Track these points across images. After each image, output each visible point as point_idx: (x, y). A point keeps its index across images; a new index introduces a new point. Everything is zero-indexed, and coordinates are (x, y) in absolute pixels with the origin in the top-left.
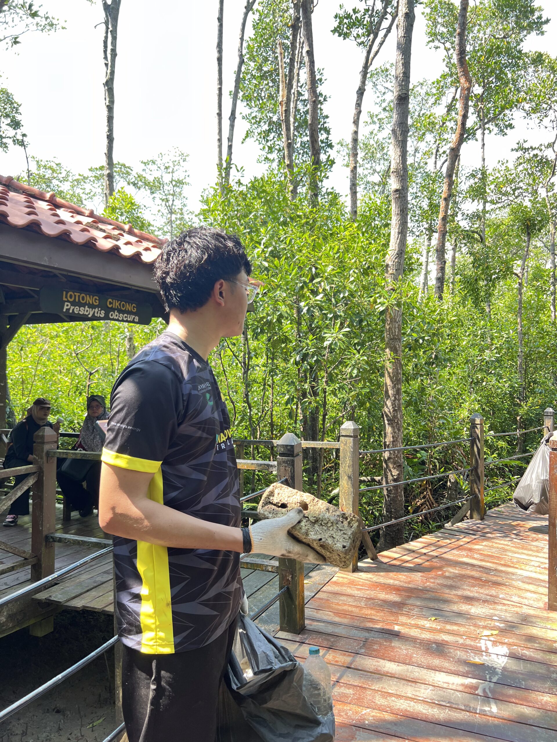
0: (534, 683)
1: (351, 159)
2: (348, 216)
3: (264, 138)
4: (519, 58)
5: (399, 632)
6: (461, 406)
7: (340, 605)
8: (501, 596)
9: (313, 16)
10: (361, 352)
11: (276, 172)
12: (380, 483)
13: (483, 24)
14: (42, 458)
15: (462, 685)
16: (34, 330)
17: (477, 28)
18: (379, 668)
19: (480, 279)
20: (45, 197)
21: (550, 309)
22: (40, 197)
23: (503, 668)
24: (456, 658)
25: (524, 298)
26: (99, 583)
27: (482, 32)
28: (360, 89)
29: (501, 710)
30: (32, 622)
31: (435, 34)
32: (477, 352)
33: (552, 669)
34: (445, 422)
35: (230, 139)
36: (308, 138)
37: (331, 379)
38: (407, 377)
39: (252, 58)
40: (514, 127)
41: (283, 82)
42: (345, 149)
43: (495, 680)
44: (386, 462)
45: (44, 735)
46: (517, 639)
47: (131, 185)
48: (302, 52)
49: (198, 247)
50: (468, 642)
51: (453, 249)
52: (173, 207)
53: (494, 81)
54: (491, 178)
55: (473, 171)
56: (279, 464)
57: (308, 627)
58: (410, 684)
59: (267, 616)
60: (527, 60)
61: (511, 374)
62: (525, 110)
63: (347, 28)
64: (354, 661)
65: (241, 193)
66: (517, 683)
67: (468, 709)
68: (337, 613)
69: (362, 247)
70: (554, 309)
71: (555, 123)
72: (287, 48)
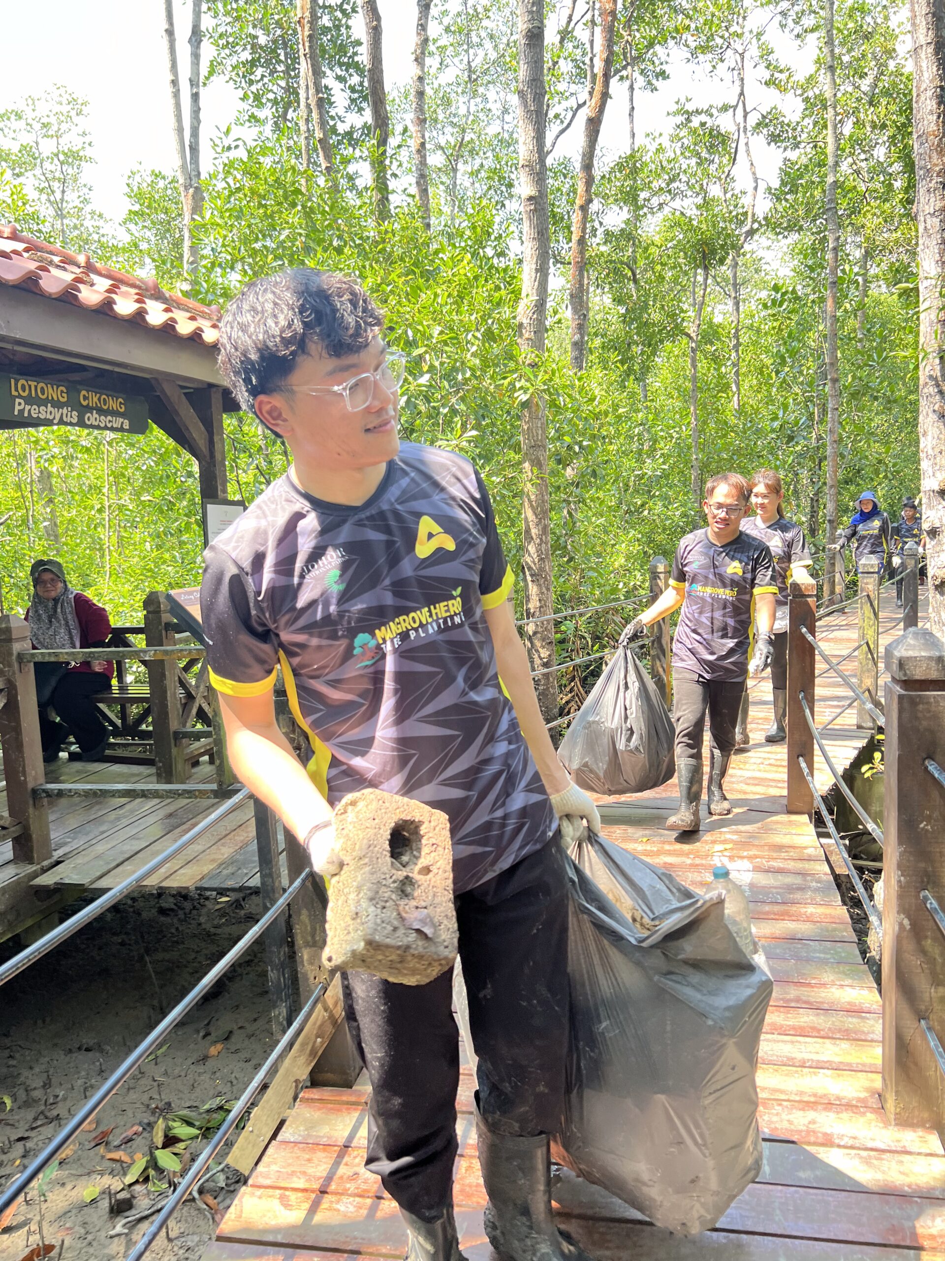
10: (487, 468)
14: (10, 665)
32: (634, 464)
35: (194, 82)
40: (668, 77)
44: (530, 638)
50: (698, 861)
55: (620, 157)
61: (684, 495)
62: (689, 48)
70: (738, 389)
71: (736, 73)
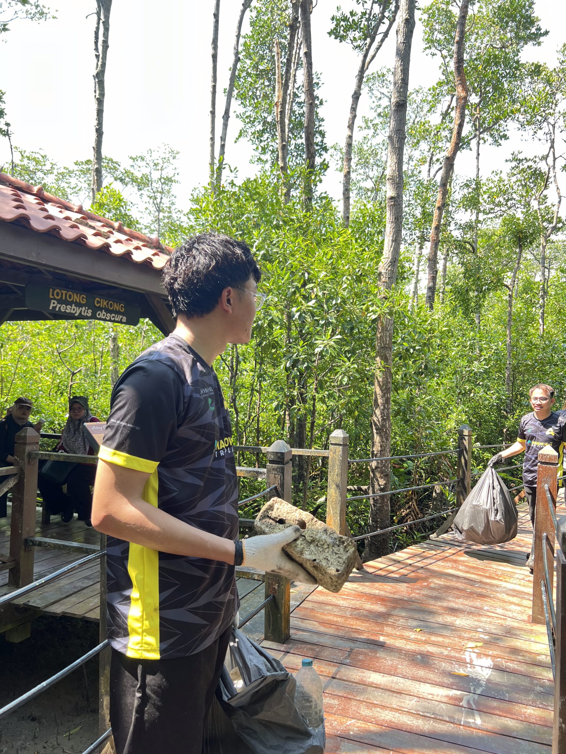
0: (517, 696)
1: (345, 163)
2: (341, 221)
3: (258, 138)
4: (516, 69)
5: (385, 643)
6: (447, 416)
7: (325, 615)
8: (486, 608)
9: (312, 16)
10: (352, 359)
11: (268, 173)
12: (366, 492)
13: (480, 32)
14: (23, 460)
15: (447, 696)
16: (15, 327)
17: (474, 36)
18: (364, 679)
19: (470, 290)
20: (32, 191)
21: (539, 323)
22: (28, 191)
23: (487, 680)
24: (441, 669)
25: (514, 310)
26: (80, 588)
27: (479, 41)
28: (355, 93)
29: (485, 722)
30: (9, 627)
31: (432, 41)
32: (465, 363)
33: (535, 682)
34: (432, 432)
35: (223, 139)
36: (303, 141)
37: (321, 386)
38: (396, 386)
39: (248, 56)
40: (508, 138)
41: (279, 82)
42: (339, 153)
43: (479, 692)
44: (373, 471)
45: (19, 743)
46: (501, 651)
47: (119, 181)
48: (299, 53)
49: (206, 254)
50: (453, 654)
51: (444, 259)
52: (161, 205)
53: (491, 90)
54: (485, 188)
55: (467, 181)
56: (269, 471)
57: (293, 637)
58: (395, 695)
59: (251, 624)
60: (523, 70)
61: (499, 386)
62: (520, 122)
63: (343, 31)
64: (339, 671)
65: (234, 193)
66: (501, 695)
67: (452, 721)
68: (323, 623)
69: (356, 253)
70: (543, 322)
71: (548, 135)
72: (284, 47)
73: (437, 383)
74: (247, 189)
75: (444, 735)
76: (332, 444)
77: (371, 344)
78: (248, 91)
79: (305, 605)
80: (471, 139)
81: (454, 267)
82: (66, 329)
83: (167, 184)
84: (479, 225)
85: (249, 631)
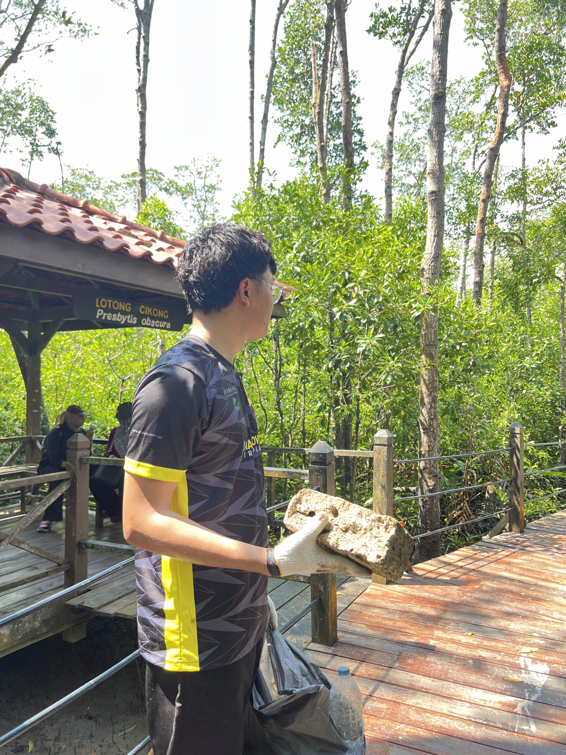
1: (386, 161)
2: (383, 219)
3: (296, 141)
4: (561, 55)
5: (435, 647)
6: (500, 414)
7: (373, 617)
8: (541, 612)
9: (347, 15)
10: (396, 358)
11: (308, 176)
12: (415, 493)
13: (523, 19)
14: (75, 465)
15: (500, 703)
16: (68, 337)
17: (518, 23)
18: (414, 683)
19: (520, 283)
20: (78, 204)
22: (73, 204)
23: (543, 686)
24: (494, 674)
26: (131, 590)
27: (523, 28)
28: (395, 89)
29: (540, 729)
30: (65, 627)
31: (474, 31)
32: (516, 359)
34: (483, 431)
35: (262, 143)
36: (341, 141)
37: (364, 386)
38: (444, 385)
39: (284, 61)
40: (556, 125)
41: (316, 83)
42: (380, 150)
43: (534, 698)
44: (421, 472)
45: (77, 741)
46: (558, 657)
47: (163, 191)
48: (335, 52)
49: (222, 244)
50: (506, 659)
51: (492, 252)
52: (205, 213)
53: (535, 78)
54: (531, 178)
56: (311, 472)
57: (341, 639)
58: (445, 700)
59: (299, 627)
61: (552, 382)
63: (382, 27)
64: (387, 675)
65: (274, 197)
66: (557, 702)
67: (506, 728)
68: (370, 626)
69: (397, 250)
72: (319, 49)
73: (488, 381)
74: (286, 191)
75: (497, 743)
76: (376, 445)
77: (416, 342)
78: (285, 96)
79: (353, 607)
80: (517, 128)
81: (503, 261)
82: (115, 337)
83: (211, 192)
84: (527, 216)
85: (296, 633)
